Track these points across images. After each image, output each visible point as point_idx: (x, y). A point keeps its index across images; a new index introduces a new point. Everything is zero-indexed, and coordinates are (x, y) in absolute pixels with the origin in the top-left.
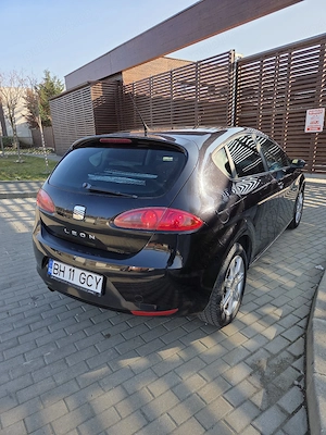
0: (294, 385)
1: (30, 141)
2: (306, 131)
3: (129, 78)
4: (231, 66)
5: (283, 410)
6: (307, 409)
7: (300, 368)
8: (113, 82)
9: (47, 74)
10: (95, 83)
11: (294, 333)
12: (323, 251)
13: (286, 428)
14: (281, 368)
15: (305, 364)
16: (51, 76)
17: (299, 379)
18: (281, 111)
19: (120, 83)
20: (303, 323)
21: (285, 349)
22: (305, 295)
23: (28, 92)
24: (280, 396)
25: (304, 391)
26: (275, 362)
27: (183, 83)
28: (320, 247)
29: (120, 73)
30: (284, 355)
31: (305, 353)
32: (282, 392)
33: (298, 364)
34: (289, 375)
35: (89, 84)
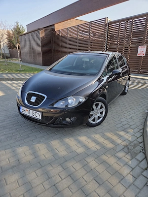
0: (141, 152)
1: (9, 55)
2: (138, 55)
3: (58, 27)
4: (106, 25)
5: (138, 160)
6: (147, 159)
7: (143, 146)
8: (50, 29)
9: (17, 23)
10: (42, 29)
11: (139, 135)
12: (147, 105)
13: (139, 165)
14: (135, 146)
15: (144, 145)
16: (19, 25)
17: (143, 150)
18: (127, 46)
19: (53, 30)
20: (142, 131)
21: (136, 140)
22: (141, 121)
23: (8, 32)
24: (136, 155)
25: (145, 154)
26: (132, 144)
27: (83, 31)
28: (145, 104)
29: (54, 25)
30: (136, 142)
31: (144, 141)
32: (136, 154)
33: (142, 145)
34: (138, 148)
35: (39, 29)
